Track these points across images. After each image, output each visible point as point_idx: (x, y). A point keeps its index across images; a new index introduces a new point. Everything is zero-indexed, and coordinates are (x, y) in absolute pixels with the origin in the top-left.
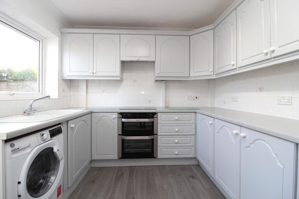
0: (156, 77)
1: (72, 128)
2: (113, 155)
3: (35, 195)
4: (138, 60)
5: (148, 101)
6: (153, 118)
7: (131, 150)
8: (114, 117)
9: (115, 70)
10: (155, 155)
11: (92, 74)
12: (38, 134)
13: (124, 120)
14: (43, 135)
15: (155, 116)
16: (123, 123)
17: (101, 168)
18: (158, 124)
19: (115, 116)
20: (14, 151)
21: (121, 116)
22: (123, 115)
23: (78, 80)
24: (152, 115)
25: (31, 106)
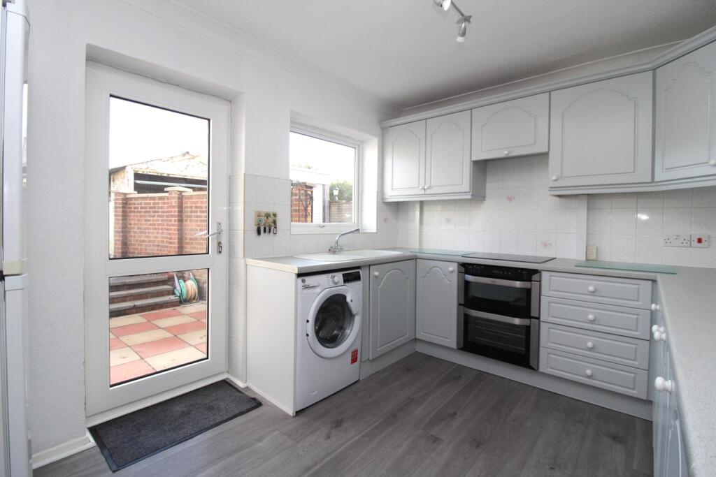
0: (551, 188)
1: (375, 276)
2: (447, 338)
3: (328, 345)
4: (508, 154)
5: (543, 243)
6: (530, 280)
7: (483, 340)
8: (451, 269)
9: (462, 181)
10: (532, 363)
11: (423, 192)
12: (330, 275)
13: (470, 278)
14: (334, 277)
15: (535, 277)
16: (467, 283)
17: (430, 358)
18: (542, 297)
19: (453, 267)
20: (306, 287)
21: (463, 270)
22: (468, 268)
23: (408, 202)
24: (528, 274)
25: (337, 243)
